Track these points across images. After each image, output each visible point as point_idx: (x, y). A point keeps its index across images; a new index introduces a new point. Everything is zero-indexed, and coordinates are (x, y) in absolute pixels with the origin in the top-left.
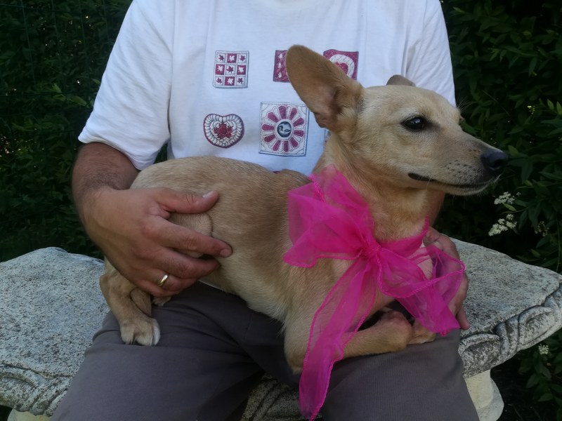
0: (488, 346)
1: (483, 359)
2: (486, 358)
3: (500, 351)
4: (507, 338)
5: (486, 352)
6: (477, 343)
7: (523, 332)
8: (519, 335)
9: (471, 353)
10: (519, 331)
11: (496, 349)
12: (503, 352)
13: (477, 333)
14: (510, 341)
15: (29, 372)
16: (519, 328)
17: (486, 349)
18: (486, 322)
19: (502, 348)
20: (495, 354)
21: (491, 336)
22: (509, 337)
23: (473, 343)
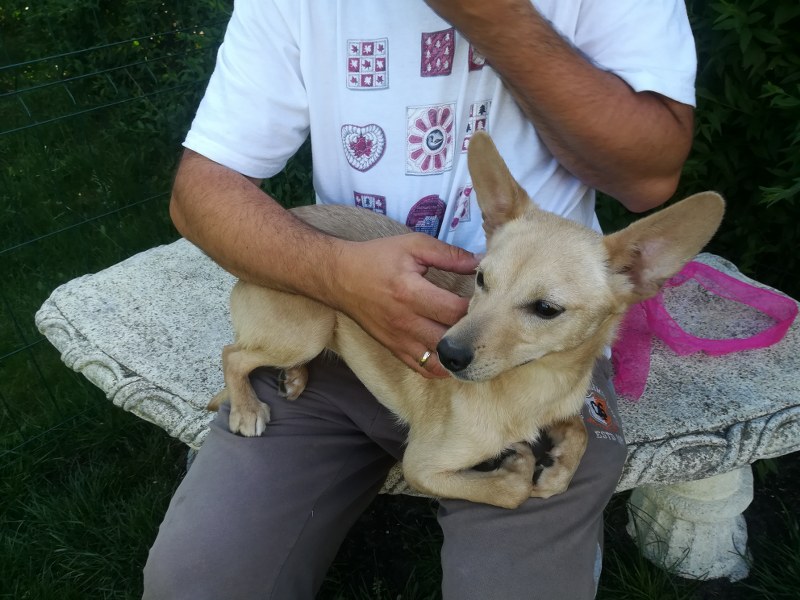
1: (693, 467)
2: (699, 467)
3: (723, 460)
5: (701, 460)
6: (693, 445)
7: (765, 440)
8: (759, 443)
9: (678, 458)
10: (760, 438)
11: (716, 457)
12: (726, 463)
13: (697, 433)
14: (741, 450)
15: (177, 399)
16: (761, 434)
17: (703, 455)
18: (718, 418)
19: (726, 457)
20: (714, 464)
21: (716, 440)
22: (742, 445)
23: (687, 446)
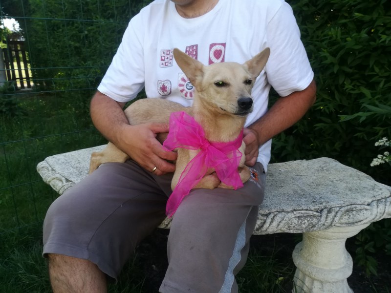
0: (311, 218)
1: (304, 224)
2: (307, 224)
3: (318, 222)
4: (326, 216)
5: (308, 221)
6: (305, 215)
7: (339, 215)
8: (335, 216)
9: (297, 219)
10: (336, 214)
11: (315, 221)
12: (320, 223)
13: (307, 210)
14: (327, 218)
16: (337, 212)
17: (309, 219)
18: (318, 206)
19: (320, 220)
20: (314, 223)
21: (315, 213)
22: (327, 216)
23: (302, 215)
